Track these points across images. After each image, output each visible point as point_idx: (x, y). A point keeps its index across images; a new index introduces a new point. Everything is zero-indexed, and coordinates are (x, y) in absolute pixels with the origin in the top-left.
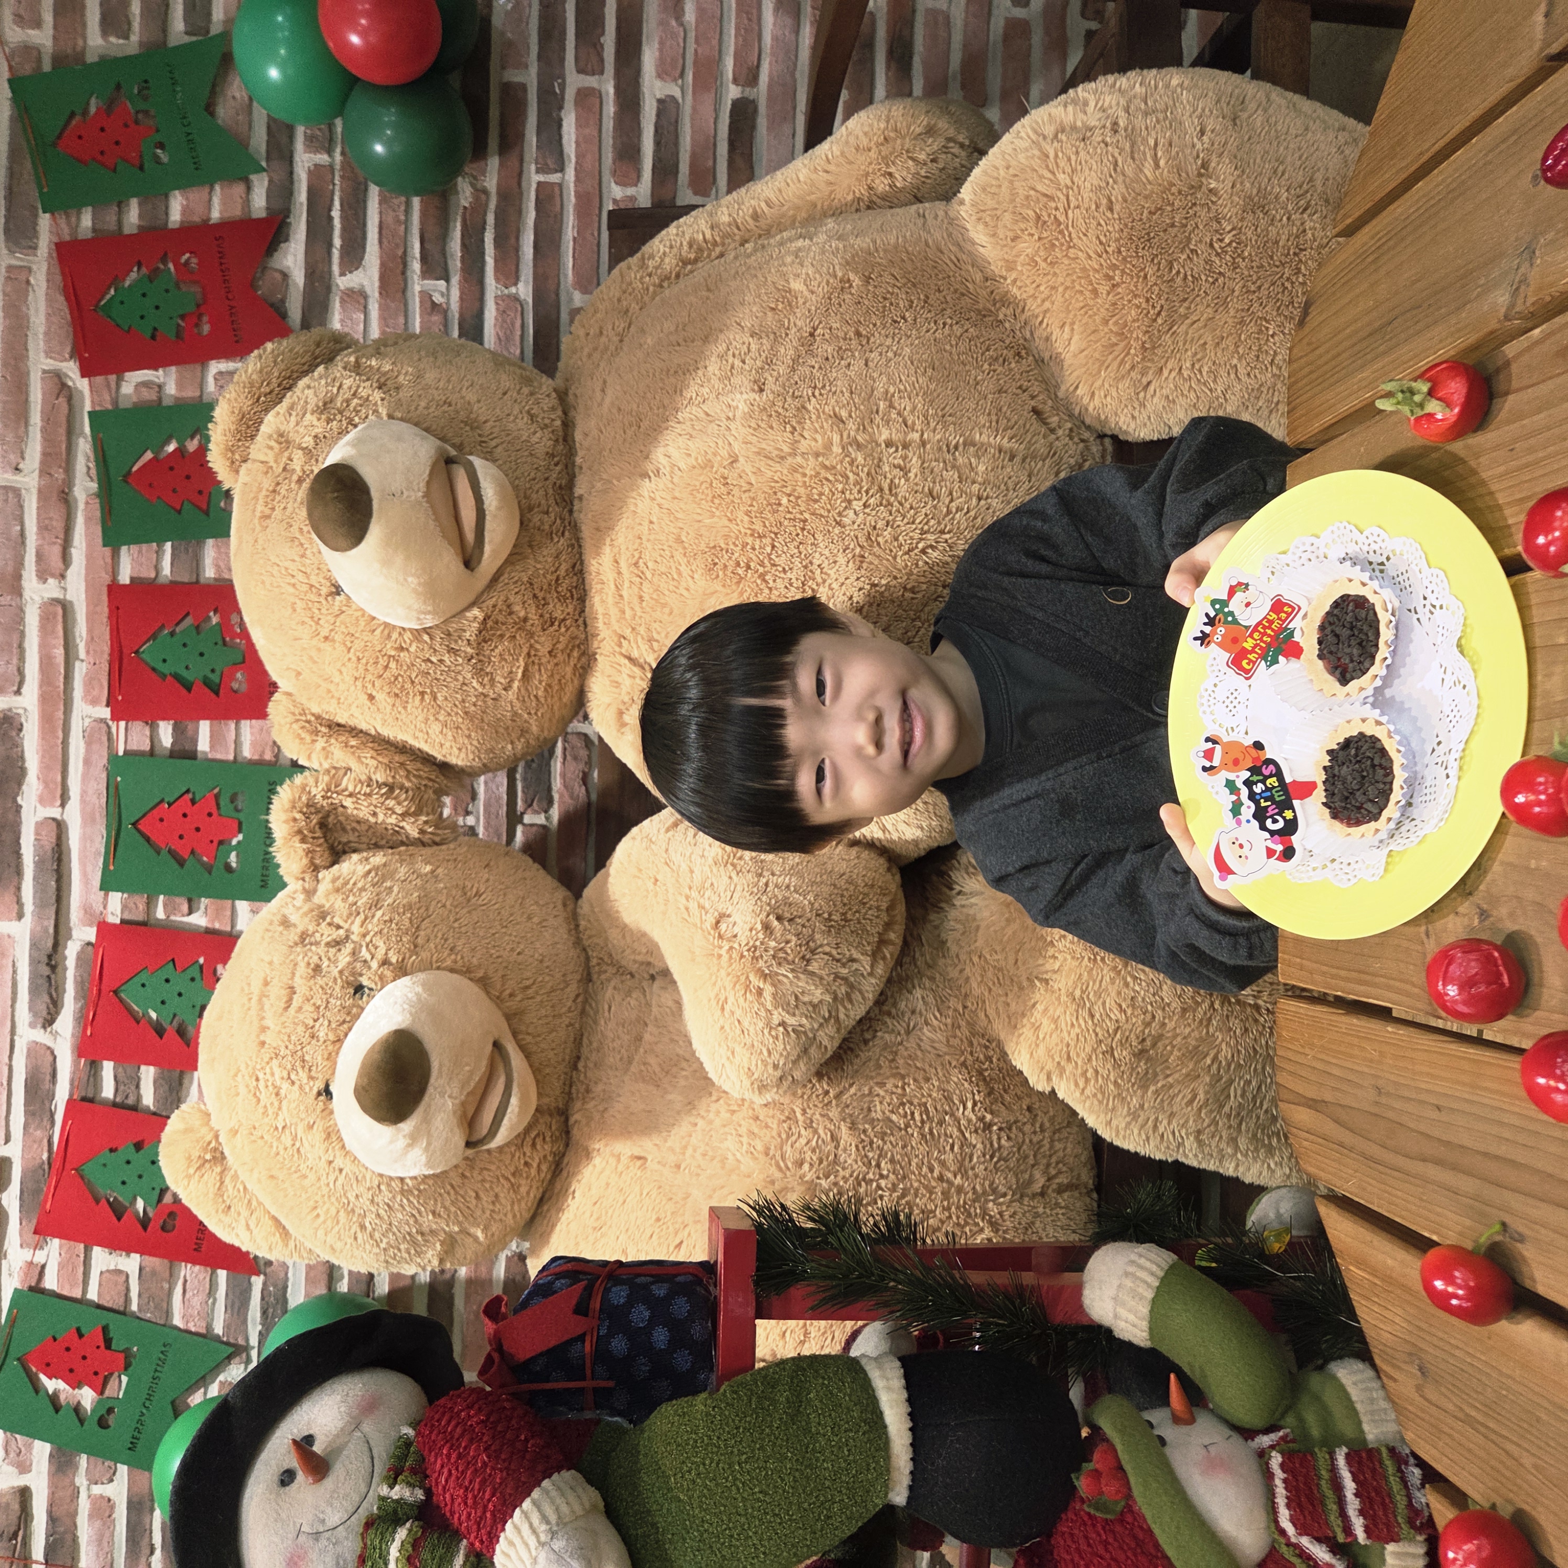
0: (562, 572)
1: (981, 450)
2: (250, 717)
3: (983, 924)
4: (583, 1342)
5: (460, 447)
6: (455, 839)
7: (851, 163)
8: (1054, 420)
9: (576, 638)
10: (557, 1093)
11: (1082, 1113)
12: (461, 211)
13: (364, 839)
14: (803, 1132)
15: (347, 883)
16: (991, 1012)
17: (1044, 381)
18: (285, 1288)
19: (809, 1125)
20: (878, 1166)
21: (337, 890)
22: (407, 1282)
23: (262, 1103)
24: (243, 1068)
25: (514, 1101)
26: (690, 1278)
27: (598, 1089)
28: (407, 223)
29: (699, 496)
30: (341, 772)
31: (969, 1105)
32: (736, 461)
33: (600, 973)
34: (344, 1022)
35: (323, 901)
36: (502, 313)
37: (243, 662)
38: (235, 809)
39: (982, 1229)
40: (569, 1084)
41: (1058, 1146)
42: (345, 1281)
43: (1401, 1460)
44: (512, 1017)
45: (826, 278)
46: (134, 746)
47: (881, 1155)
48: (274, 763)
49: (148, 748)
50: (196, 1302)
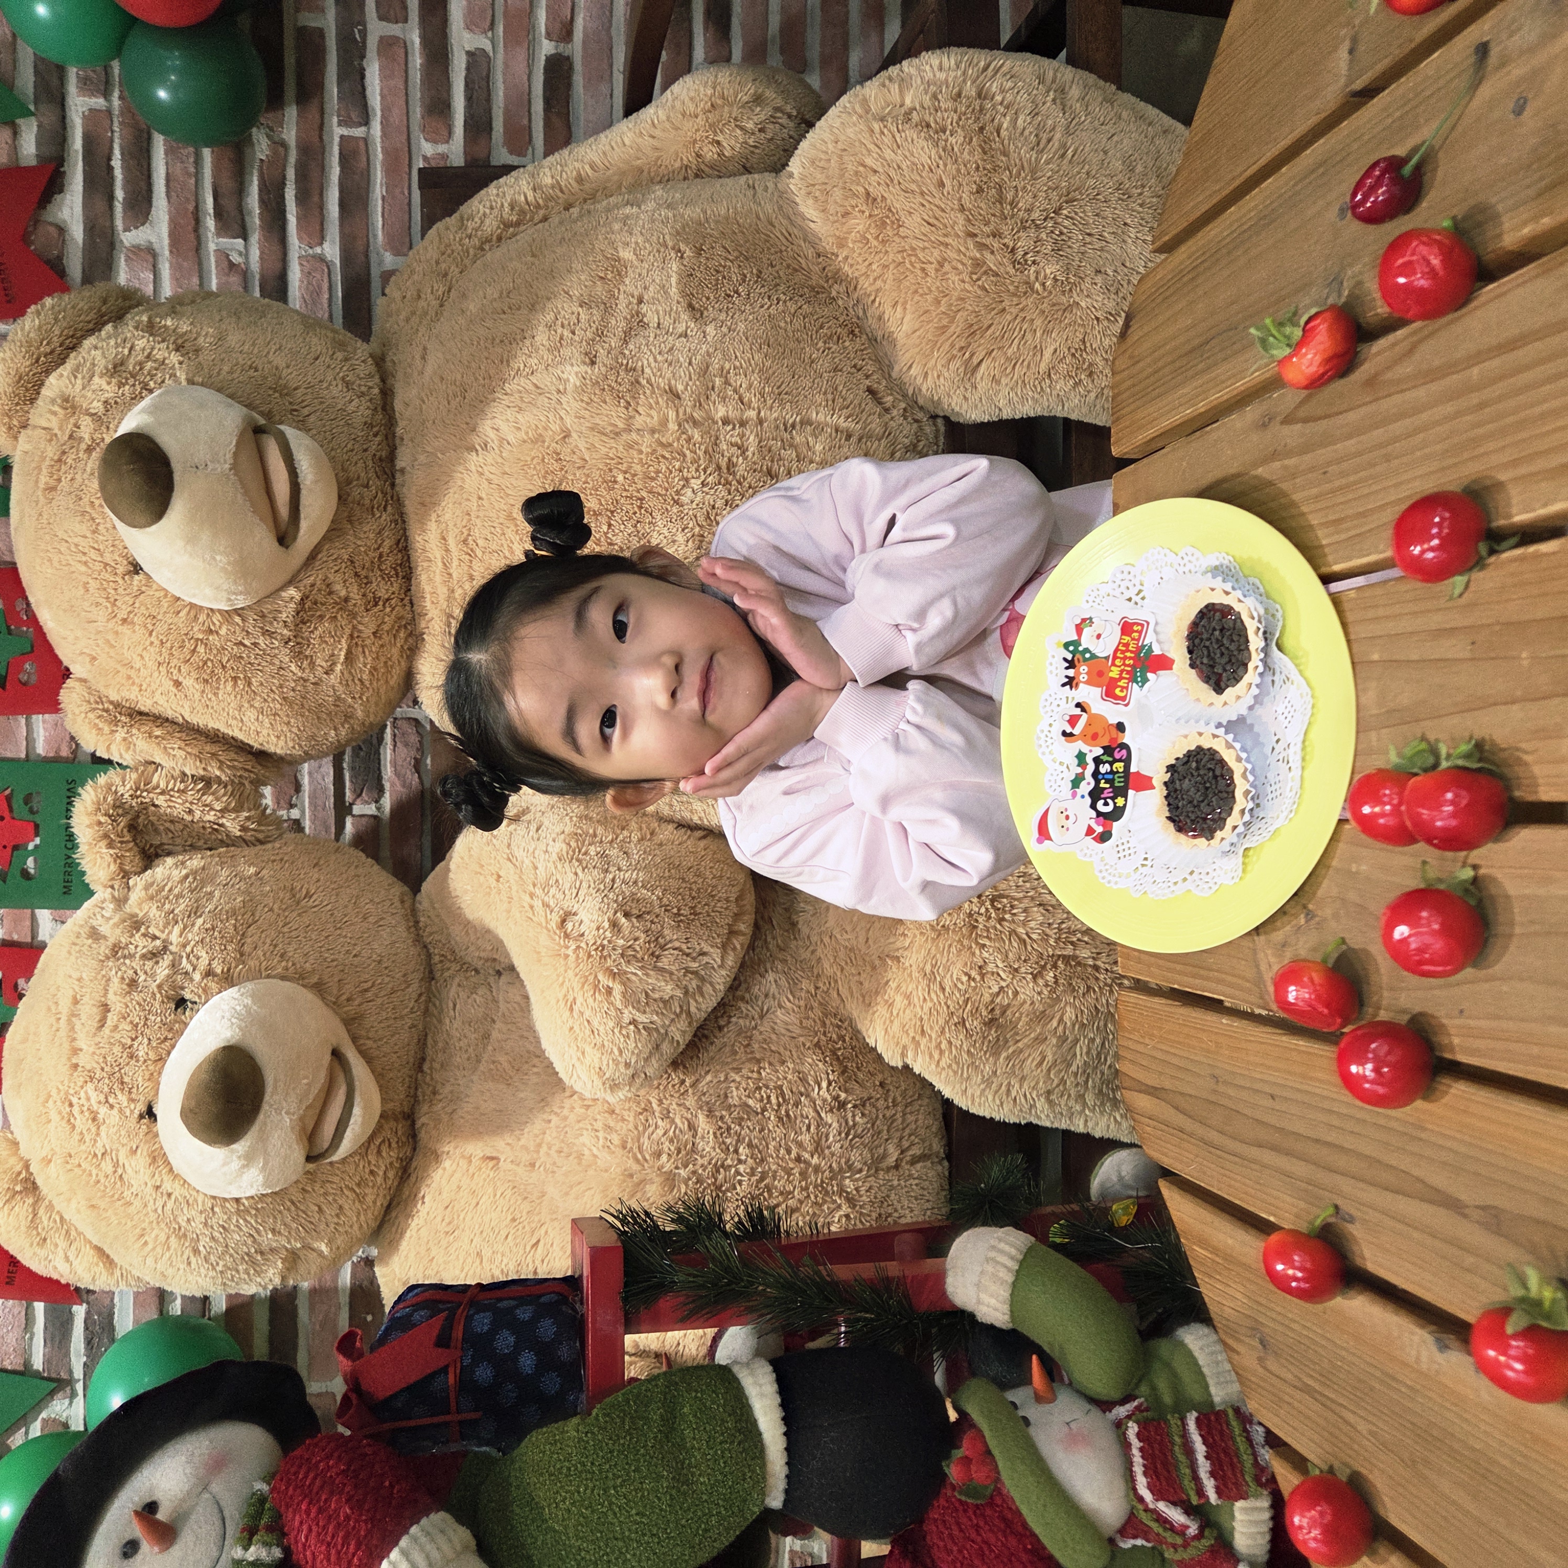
0: (385, 549)
1: (818, 429)
2: (41, 712)
4: (447, 1373)
5: (269, 416)
6: (280, 836)
7: (677, 129)
8: (889, 399)
9: (401, 618)
10: (402, 1097)
12: (257, 164)
13: (178, 841)
14: (660, 1122)
15: (161, 890)
16: (844, 992)
17: (877, 360)
18: (111, 1315)
19: (666, 1115)
20: (736, 1151)
21: (152, 898)
23: (78, 1130)
24: (54, 1092)
25: (357, 1111)
26: (554, 1297)
27: (445, 1091)
28: (198, 174)
29: (531, 472)
30: (151, 769)
31: (824, 1084)
32: (568, 436)
33: (443, 970)
34: (166, 1039)
35: (137, 910)
36: (307, 274)
37: (32, 651)
38: (32, 811)
39: (839, 1207)
40: (414, 1086)
41: (910, 1118)
42: (178, 1302)
43: (1245, 1419)
44: (350, 1023)
45: (656, 247)
47: (740, 1141)
48: (72, 760)
50: (11, 1338)
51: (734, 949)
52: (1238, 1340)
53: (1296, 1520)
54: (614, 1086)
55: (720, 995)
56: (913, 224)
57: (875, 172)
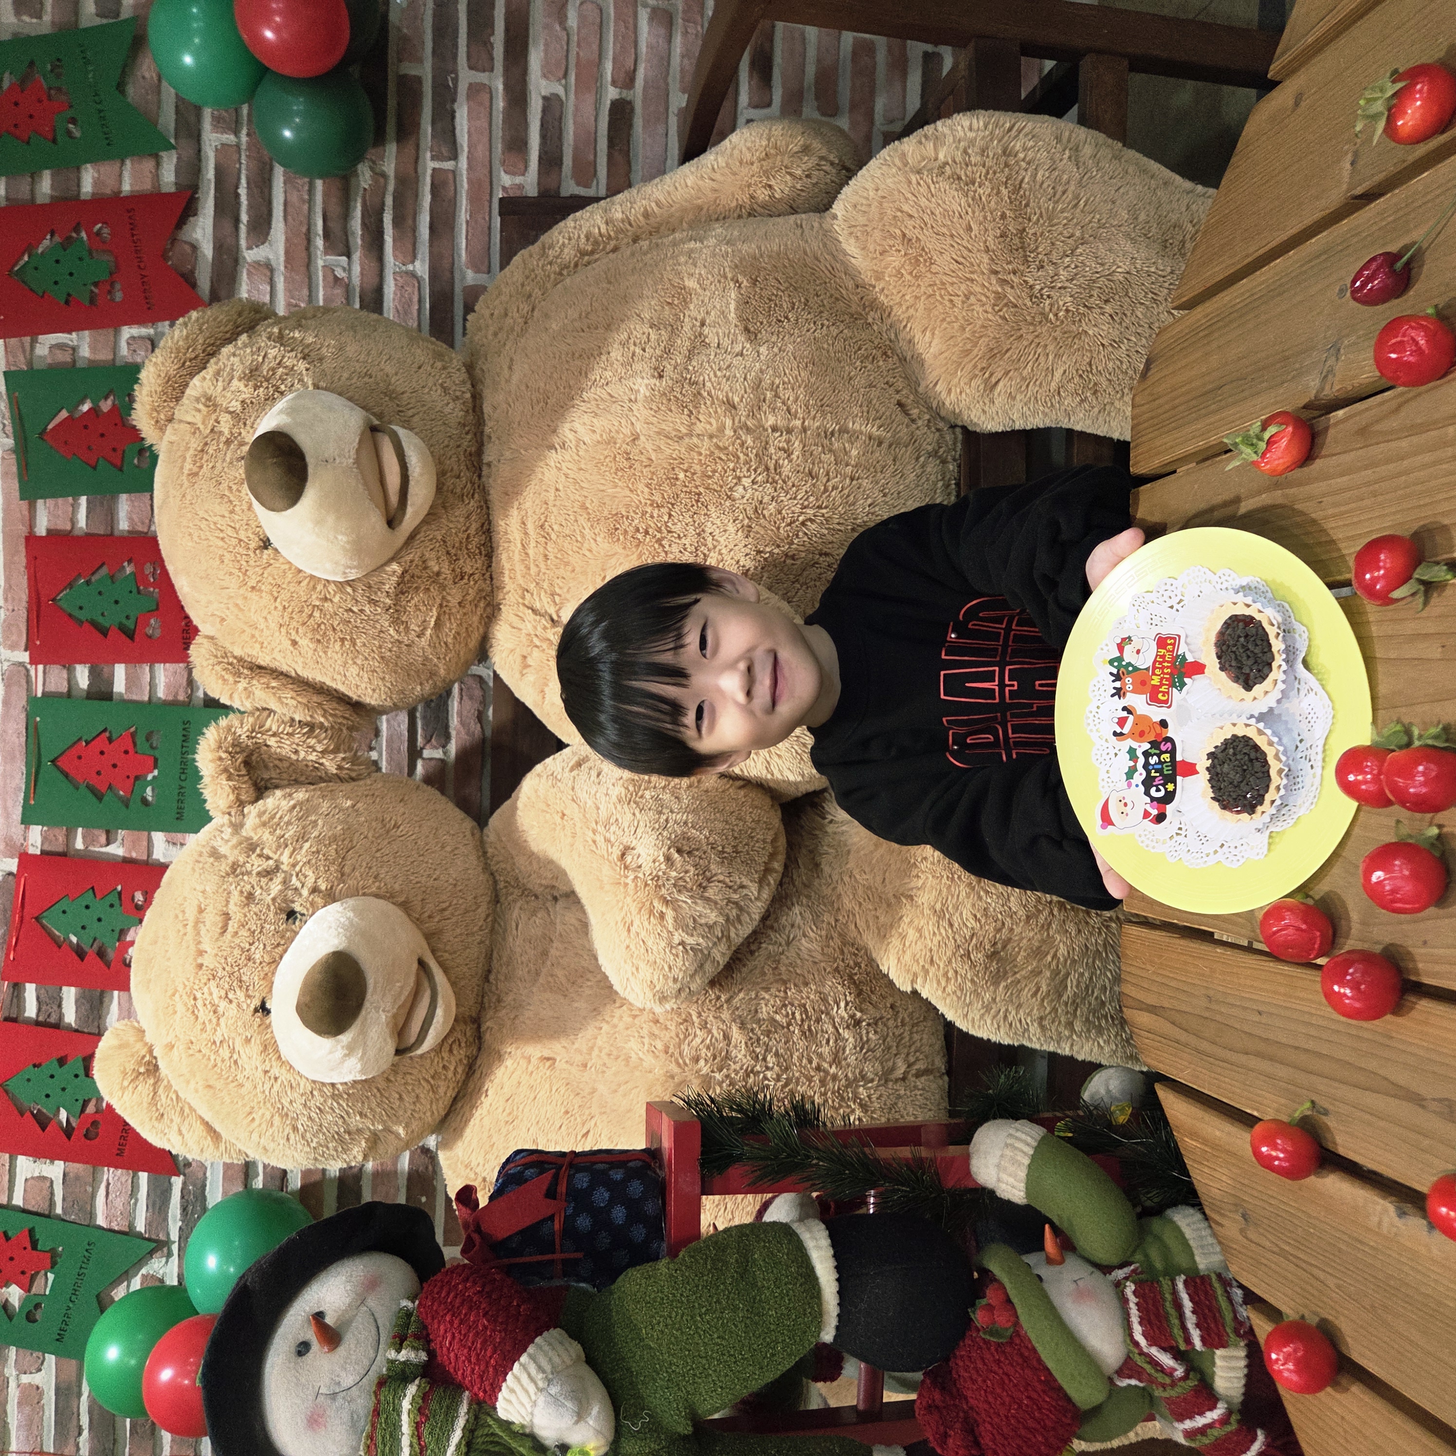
0: (472, 532)
1: (854, 436)
2: (165, 662)
3: (854, 849)
4: (553, 1221)
5: (380, 416)
6: (367, 774)
7: (735, 174)
8: (915, 412)
9: (482, 590)
10: (472, 1002)
11: (942, 1010)
12: (361, 192)
13: (285, 776)
14: (698, 1032)
15: (273, 817)
16: (861, 924)
17: (906, 378)
18: (204, 1186)
19: (704, 1026)
20: (764, 1059)
21: (264, 824)
22: (317, 1177)
23: (200, 1020)
24: (180, 988)
25: (439, 1012)
26: (638, 1163)
27: (509, 999)
28: (311, 201)
29: (604, 469)
30: (265, 714)
31: (842, 1004)
32: (636, 438)
33: (507, 895)
34: (278, 945)
35: (252, 834)
36: (401, 288)
37: (157, 609)
38: (152, 747)
39: (853, 1111)
40: (482, 995)
41: (916, 1037)
42: (261, 1178)
43: (1226, 1283)
44: (430, 937)
45: (717, 278)
46: (52, 688)
47: (767, 1050)
48: (188, 703)
49: (65, 690)
50: (119, 1203)
51: (769, 884)
52: (1223, 1215)
53: (1274, 1356)
54: (663, 999)
55: (756, 923)
56: (944, 263)
57: (911, 216)
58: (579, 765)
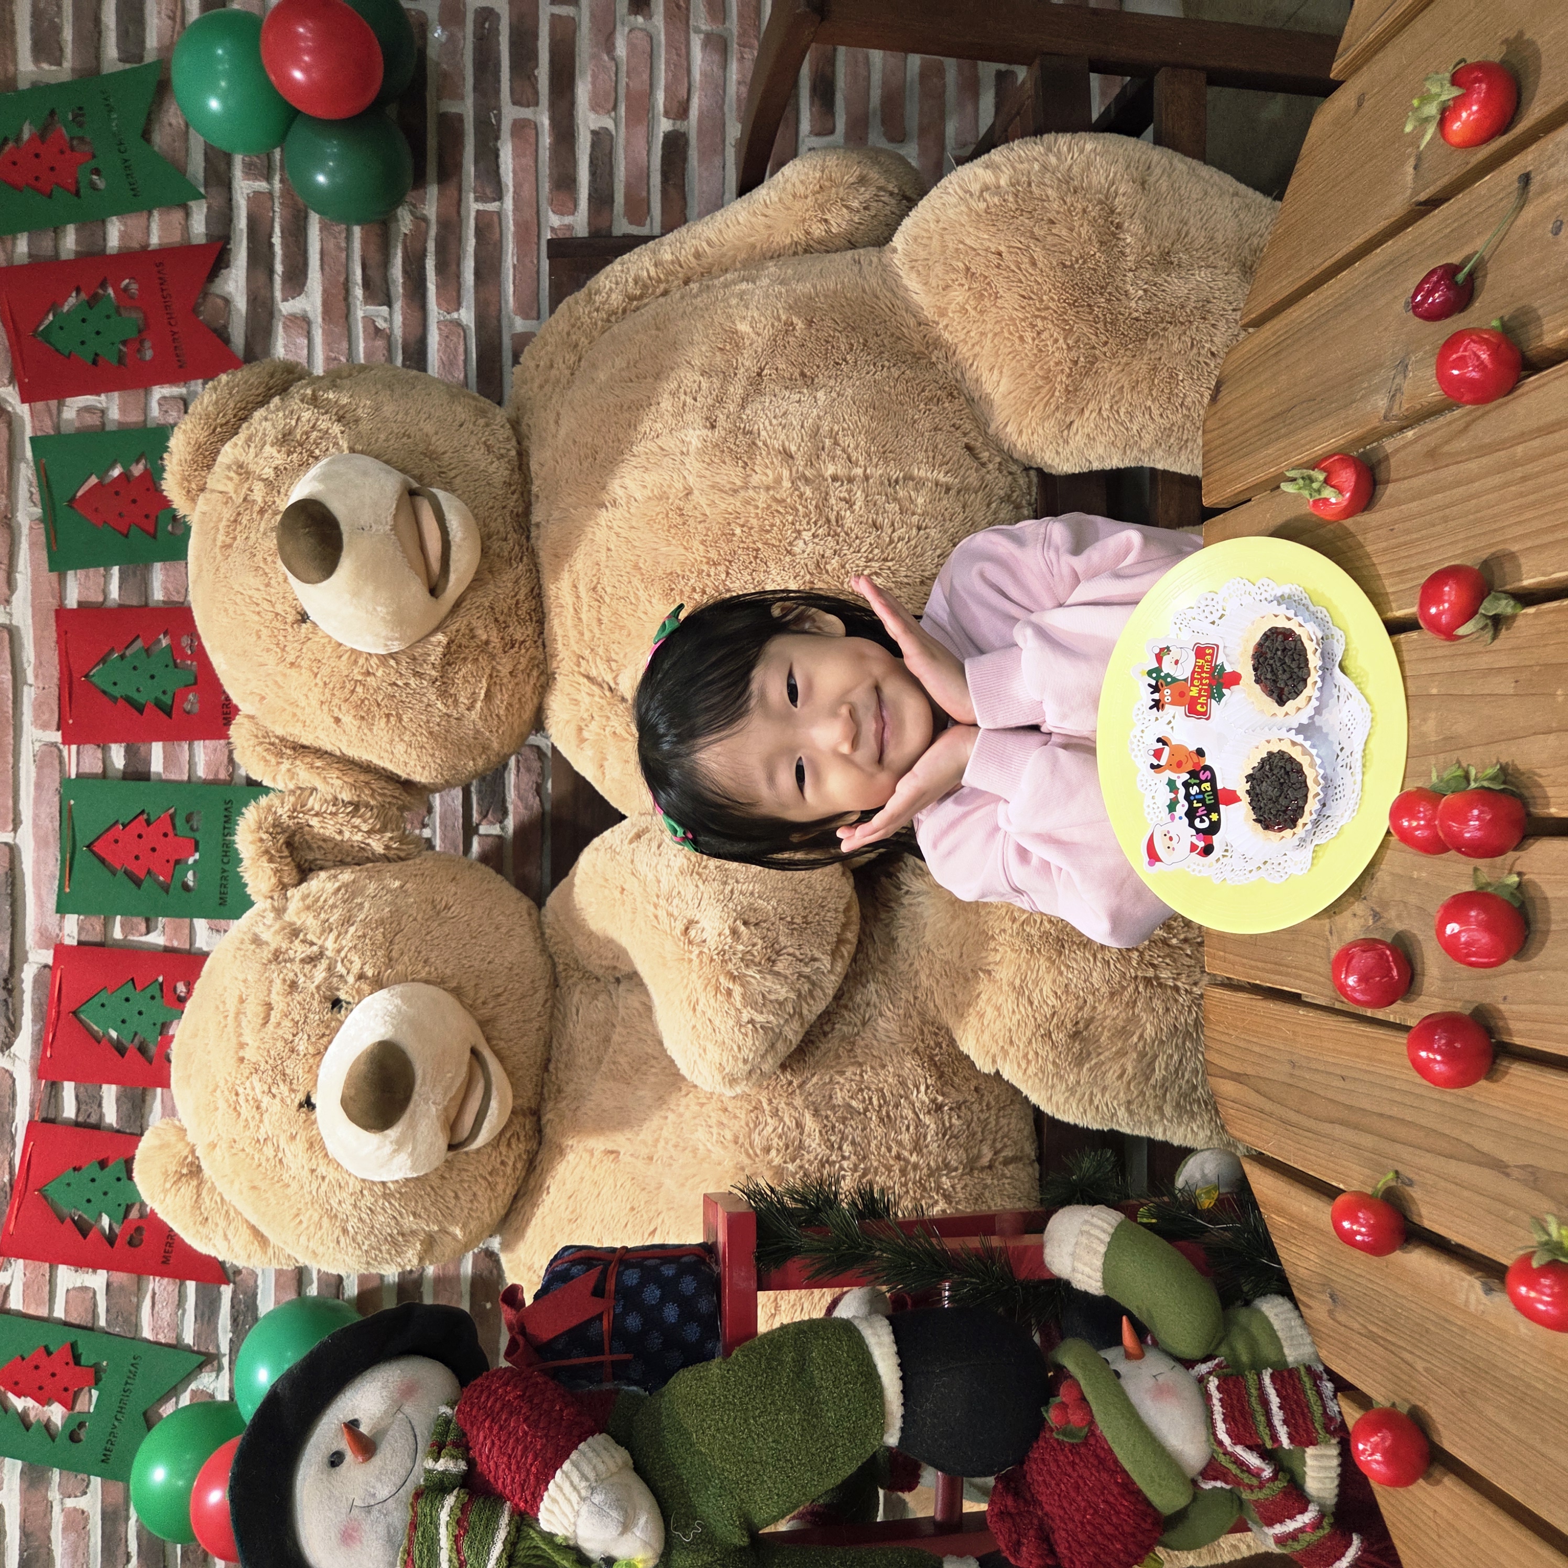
0: (521, 597)
1: (919, 484)
2: (204, 738)
3: (931, 921)
4: (602, 1320)
5: (419, 479)
6: (418, 853)
7: (788, 209)
8: (985, 455)
9: (535, 658)
10: (530, 1093)
11: (1025, 1092)
12: (401, 237)
13: (330, 857)
14: (769, 1120)
15: (317, 900)
16: (939, 1003)
17: (975, 419)
18: (255, 1295)
19: (775, 1113)
20: (840, 1148)
21: (308, 908)
22: (375, 1283)
23: (243, 1117)
24: (222, 1083)
25: (494, 1104)
27: (569, 1089)
28: (348, 250)
29: (656, 526)
30: (307, 793)
31: (923, 1088)
32: (689, 493)
33: (566, 978)
34: (323, 1035)
35: (295, 919)
36: (445, 338)
37: (195, 683)
38: (192, 829)
39: (936, 1202)
40: (541, 1085)
41: (1003, 1121)
42: (315, 1285)
44: (484, 1024)
45: (771, 321)
46: (86, 768)
47: (843, 1139)
48: (229, 783)
49: (100, 771)
50: (166, 1314)
51: (842, 956)
52: (1311, 1297)
53: (1361, 1448)
54: (733, 1081)
55: (830, 999)
58: (638, 836)
